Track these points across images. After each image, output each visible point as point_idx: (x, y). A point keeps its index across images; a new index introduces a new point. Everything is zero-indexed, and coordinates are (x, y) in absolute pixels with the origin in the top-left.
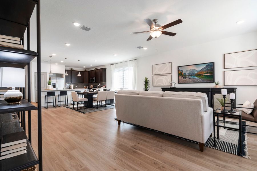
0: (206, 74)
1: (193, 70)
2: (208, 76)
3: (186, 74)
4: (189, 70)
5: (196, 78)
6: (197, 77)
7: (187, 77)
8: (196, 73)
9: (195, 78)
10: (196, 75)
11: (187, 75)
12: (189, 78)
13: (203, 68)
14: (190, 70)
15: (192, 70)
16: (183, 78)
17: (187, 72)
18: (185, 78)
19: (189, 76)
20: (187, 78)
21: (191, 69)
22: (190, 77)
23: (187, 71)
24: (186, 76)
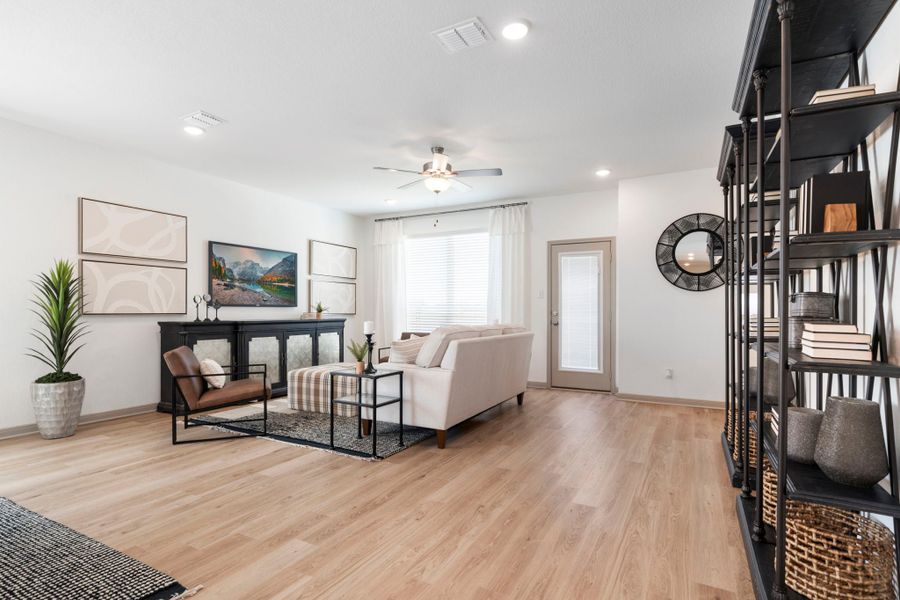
0: (282, 281)
1: (253, 264)
2: (285, 288)
3: (235, 274)
4: (242, 261)
5: (260, 290)
6: (262, 290)
7: (237, 284)
8: (260, 274)
9: (258, 290)
10: (261, 282)
11: (237, 277)
12: (244, 290)
13: (275, 264)
14: (244, 263)
15: (250, 264)
16: (225, 285)
17: (237, 269)
18: (232, 287)
19: (243, 280)
20: (236, 289)
21: (248, 261)
22: (246, 286)
23: (237, 264)
24: (233, 279)
